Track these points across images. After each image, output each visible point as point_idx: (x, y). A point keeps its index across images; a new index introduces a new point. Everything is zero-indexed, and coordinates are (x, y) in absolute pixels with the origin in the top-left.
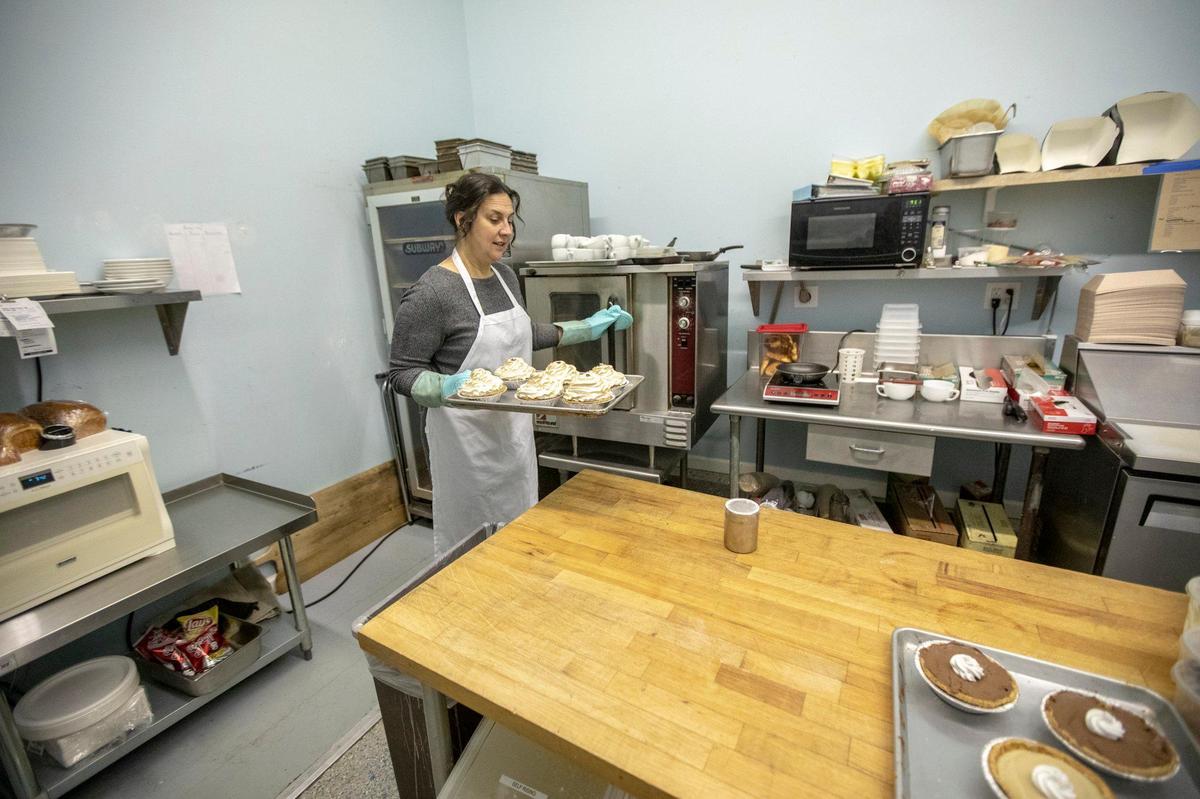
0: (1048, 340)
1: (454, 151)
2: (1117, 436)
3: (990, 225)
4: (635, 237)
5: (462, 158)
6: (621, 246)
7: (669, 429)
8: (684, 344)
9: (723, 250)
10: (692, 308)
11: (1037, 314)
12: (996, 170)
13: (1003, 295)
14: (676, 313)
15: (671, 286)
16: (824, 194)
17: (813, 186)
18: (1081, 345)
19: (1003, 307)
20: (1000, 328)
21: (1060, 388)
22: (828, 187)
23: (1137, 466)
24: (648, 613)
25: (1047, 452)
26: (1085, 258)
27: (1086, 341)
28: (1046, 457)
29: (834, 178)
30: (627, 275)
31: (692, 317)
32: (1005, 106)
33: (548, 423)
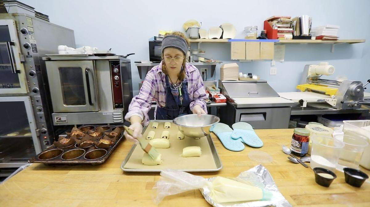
0: (215, 82)
1: (2, 5)
2: (233, 101)
3: (200, 52)
4: (95, 48)
5: (7, 8)
6: (89, 50)
7: (114, 116)
8: (117, 85)
9: (128, 55)
10: (119, 72)
11: (212, 76)
12: (200, 38)
13: (205, 71)
14: (113, 74)
15: (111, 65)
16: (158, 39)
17: (155, 37)
18: (222, 81)
19: (205, 74)
20: (205, 80)
21: (219, 93)
22: (159, 37)
23: (238, 107)
24: (114, 174)
25: (220, 108)
26: (220, 61)
27: (223, 80)
28: (219, 109)
29: (160, 35)
30: (93, 60)
31: (119, 76)
32: (199, 23)
33: (62, 121)
